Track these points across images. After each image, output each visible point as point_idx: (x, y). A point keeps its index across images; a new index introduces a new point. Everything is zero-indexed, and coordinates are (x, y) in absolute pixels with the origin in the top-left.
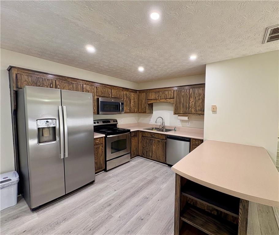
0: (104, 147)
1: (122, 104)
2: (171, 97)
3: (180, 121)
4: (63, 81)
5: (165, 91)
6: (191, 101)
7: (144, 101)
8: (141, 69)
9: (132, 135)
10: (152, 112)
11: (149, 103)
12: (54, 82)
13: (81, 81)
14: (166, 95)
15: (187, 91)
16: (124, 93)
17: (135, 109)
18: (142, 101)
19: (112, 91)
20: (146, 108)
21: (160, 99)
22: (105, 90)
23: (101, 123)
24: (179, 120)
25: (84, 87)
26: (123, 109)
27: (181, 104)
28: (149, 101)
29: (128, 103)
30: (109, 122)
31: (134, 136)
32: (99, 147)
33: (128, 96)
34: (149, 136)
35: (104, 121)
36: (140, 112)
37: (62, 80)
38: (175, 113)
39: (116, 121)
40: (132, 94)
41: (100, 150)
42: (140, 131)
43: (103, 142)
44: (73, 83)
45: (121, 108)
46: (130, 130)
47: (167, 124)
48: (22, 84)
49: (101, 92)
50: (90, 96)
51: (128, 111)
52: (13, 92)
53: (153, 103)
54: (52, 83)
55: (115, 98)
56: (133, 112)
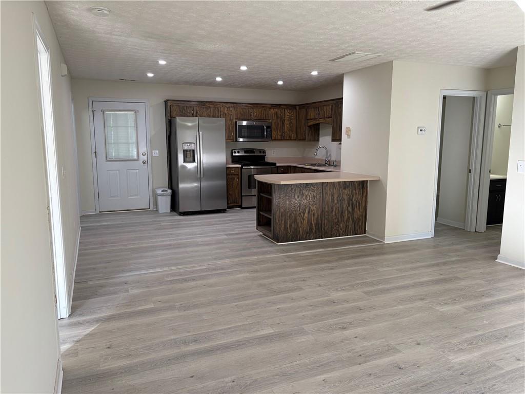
0: (240, 179)
2: (329, 115)
4: (202, 107)
5: (323, 106)
7: (303, 122)
9: (280, 171)
10: (316, 139)
11: (309, 124)
12: (195, 108)
13: (219, 104)
14: (325, 112)
16: (273, 112)
17: (292, 135)
18: (301, 122)
20: (305, 132)
22: (245, 110)
23: (242, 154)
25: (221, 111)
26: (269, 135)
28: (309, 121)
29: (279, 126)
30: (254, 152)
32: (234, 178)
33: (279, 116)
35: (247, 151)
36: (300, 140)
37: (201, 105)
38: (333, 140)
39: (264, 152)
40: (287, 112)
41: (235, 183)
42: (293, 166)
43: (238, 173)
44: (211, 107)
45: (265, 133)
48: (173, 114)
49: (241, 113)
50: (222, 122)
51: (279, 137)
52: (168, 121)
53: (318, 124)
54: (193, 110)
55: (259, 120)
56: (288, 138)
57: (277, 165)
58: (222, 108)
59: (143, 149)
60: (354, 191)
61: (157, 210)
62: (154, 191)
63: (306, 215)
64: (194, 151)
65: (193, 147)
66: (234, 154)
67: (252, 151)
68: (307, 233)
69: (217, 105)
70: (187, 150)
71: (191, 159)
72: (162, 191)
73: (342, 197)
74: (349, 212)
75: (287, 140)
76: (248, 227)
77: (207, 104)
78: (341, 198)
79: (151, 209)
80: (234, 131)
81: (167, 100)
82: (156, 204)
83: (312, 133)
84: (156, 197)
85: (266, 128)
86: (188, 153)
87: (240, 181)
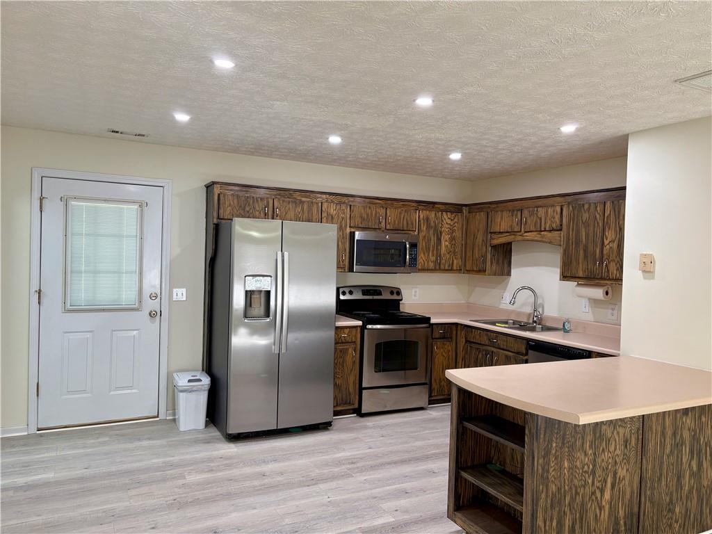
0: (358, 352)
1: (414, 246)
2: (554, 226)
3: (587, 304)
4: (286, 200)
5: (537, 207)
6: (609, 239)
7: (480, 237)
8: (456, 156)
9: (436, 335)
10: (506, 271)
11: (496, 242)
12: (271, 202)
13: (319, 195)
14: (541, 219)
15: (598, 209)
16: (421, 217)
17: (455, 262)
18: (475, 238)
19: (388, 212)
20: (485, 257)
21: (526, 232)
22: (369, 211)
23: (357, 296)
24: (587, 299)
25: (323, 209)
26: (414, 259)
27: (581, 247)
28: (494, 236)
29: (432, 243)
30: (380, 294)
31: (443, 337)
32: (347, 349)
33: (432, 224)
34: (485, 340)
35: (367, 290)
36: (468, 271)
37: (284, 196)
38: (564, 277)
39: (399, 293)
40: (447, 217)
41: (349, 359)
42: (462, 325)
43: (356, 339)
44: (304, 202)
45: (408, 257)
46: (429, 318)
47: (551, 311)
48: (226, 212)
49: (361, 217)
50: (330, 232)
51: (431, 265)
52: (212, 227)
53: (510, 244)
54: (267, 206)
55: (395, 230)
56: (447, 268)
57: (433, 321)
58: (325, 205)
59: (152, 279)
61: (174, 420)
62: (170, 378)
64: (268, 293)
65: (265, 284)
66: (342, 297)
67: (375, 290)
69: (316, 198)
70: (253, 291)
71: (262, 311)
72: (190, 381)
75: (446, 270)
77: (297, 195)
79: (162, 417)
80: (348, 250)
81: (214, 183)
82: (173, 406)
83: (498, 260)
84: (174, 391)
85: (410, 248)
86: (255, 296)
87: (358, 356)
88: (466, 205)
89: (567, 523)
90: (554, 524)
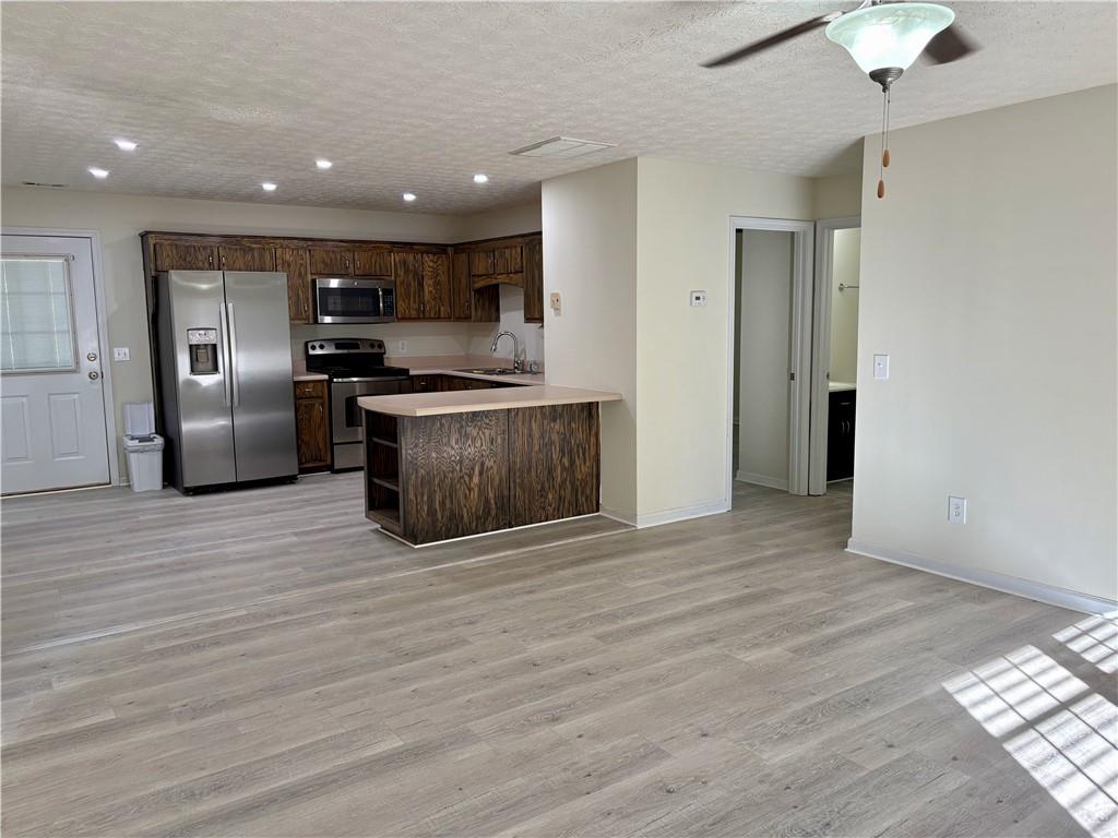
0: (326, 407)
2: (517, 267)
4: (233, 247)
5: (504, 248)
7: (464, 281)
9: (417, 387)
10: (493, 318)
11: (479, 285)
12: (215, 250)
13: (273, 241)
14: (507, 261)
16: (397, 259)
17: (442, 309)
18: (460, 281)
19: (356, 255)
20: (469, 301)
21: (498, 275)
22: (332, 256)
23: (329, 350)
25: (278, 256)
26: (390, 307)
28: (476, 279)
29: (413, 289)
30: (357, 347)
31: (424, 389)
32: (313, 405)
33: (411, 268)
35: (343, 344)
36: (459, 319)
37: (230, 243)
38: (527, 319)
39: (381, 345)
40: (428, 260)
41: (315, 415)
42: (445, 375)
43: (322, 394)
44: (255, 249)
45: (381, 304)
46: (408, 370)
48: (165, 262)
49: (324, 262)
50: (280, 280)
51: (414, 314)
52: (150, 279)
53: (496, 287)
54: (212, 255)
55: (364, 276)
56: (432, 315)
57: (412, 373)
58: (279, 252)
59: (89, 345)
60: (573, 425)
61: (129, 486)
62: (119, 442)
63: (476, 480)
64: (214, 346)
65: (211, 338)
66: (311, 352)
67: (354, 343)
68: (478, 518)
69: (269, 244)
70: (198, 346)
71: (210, 365)
73: (550, 437)
74: (564, 469)
75: (431, 319)
76: (346, 514)
77: (245, 241)
78: (547, 440)
79: (115, 483)
80: (310, 300)
81: (147, 233)
82: (126, 472)
83: (484, 305)
84: (125, 455)
85: (383, 294)
86: (201, 352)
87: (327, 411)
88: (451, 245)
89: (438, 498)
90: (425, 498)
